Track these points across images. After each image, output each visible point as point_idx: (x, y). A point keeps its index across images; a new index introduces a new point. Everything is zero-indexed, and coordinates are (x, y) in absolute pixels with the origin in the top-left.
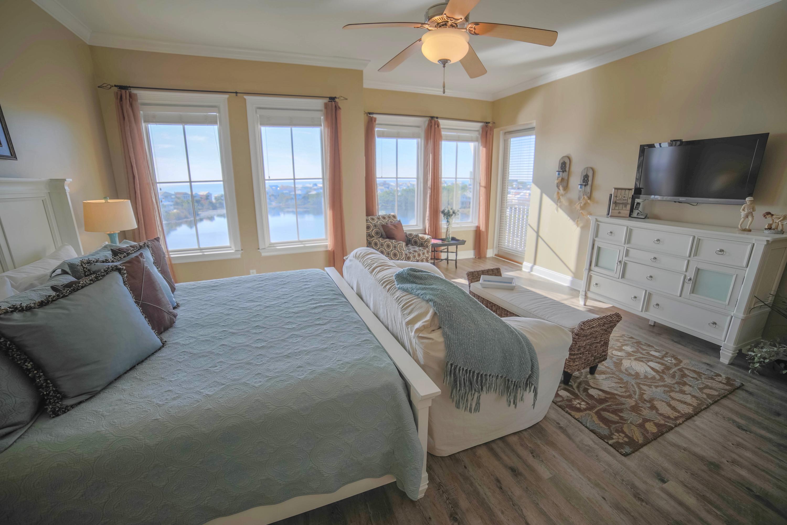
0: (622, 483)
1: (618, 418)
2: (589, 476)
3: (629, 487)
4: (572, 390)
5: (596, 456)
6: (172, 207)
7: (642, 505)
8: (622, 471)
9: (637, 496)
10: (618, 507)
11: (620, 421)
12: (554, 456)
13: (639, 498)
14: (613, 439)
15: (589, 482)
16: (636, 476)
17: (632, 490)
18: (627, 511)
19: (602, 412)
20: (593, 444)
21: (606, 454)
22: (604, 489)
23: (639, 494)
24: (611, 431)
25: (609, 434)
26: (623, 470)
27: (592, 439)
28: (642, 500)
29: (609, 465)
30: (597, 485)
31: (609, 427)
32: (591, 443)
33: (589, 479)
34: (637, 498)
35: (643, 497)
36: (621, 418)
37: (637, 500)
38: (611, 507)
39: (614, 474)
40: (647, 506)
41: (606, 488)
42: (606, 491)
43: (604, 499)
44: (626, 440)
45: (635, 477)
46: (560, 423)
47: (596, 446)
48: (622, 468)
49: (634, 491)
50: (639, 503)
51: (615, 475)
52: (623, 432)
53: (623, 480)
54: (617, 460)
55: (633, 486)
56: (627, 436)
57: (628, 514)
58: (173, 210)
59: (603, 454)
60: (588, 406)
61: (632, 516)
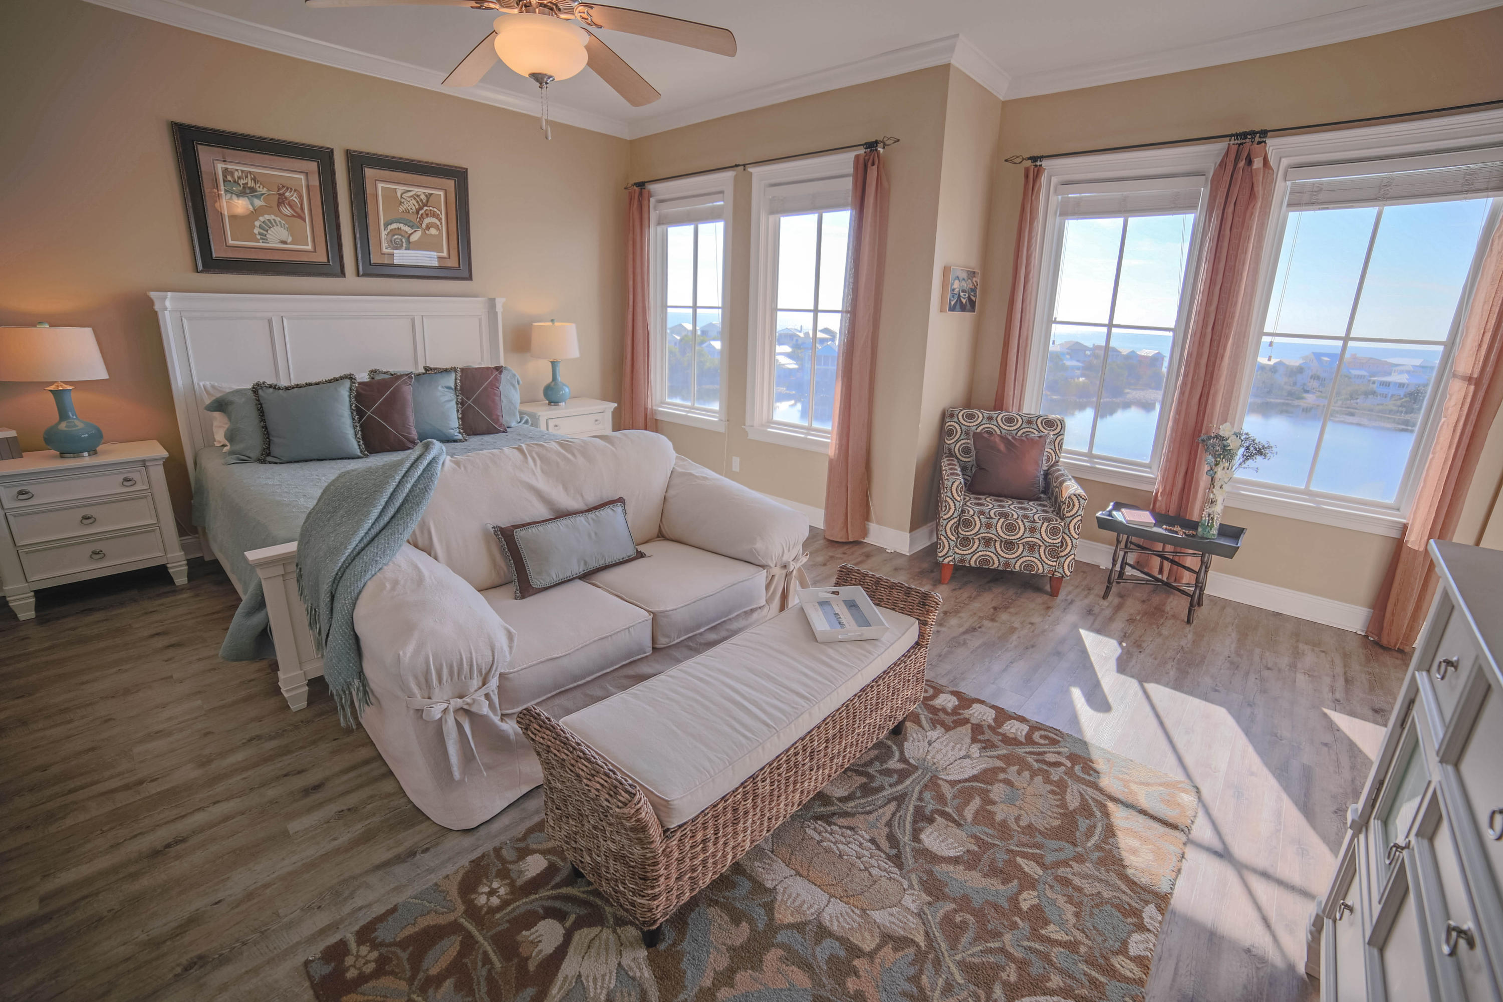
0: (237, 941)
1: (433, 971)
2: (274, 887)
3: (226, 951)
4: (553, 883)
5: (320, 907)
6: (1078, 372)
7: (178, 965)
8: (267, 947)
9: (201, 961)
10: (193, 920)
11: (421, 975)
12: (335, 839)
13: (195, 963)
14: (359, 945)
15: (259, 884)
16: (247, 972)
17: (217, 956)
18: (178, 935)
19: (460, 938)
20: (354, 905)
21: (321, 925)
22: (237, 906)
23: (201, 967)
24: (382, 944)
25: (376, 938)
26: (270, 950)
27: (369, 905)
28: (187, 969)
29: (290, 926)
30: (250, 896)
31: (403, 944)
32: (358, 902)
33: (266, 886)
34: (195, 960)
35: (195, 972)
36: (437, 981)
37: (191, 958)
38: (197, 910)
39: (266, 931)
40: (171, 975)
41: (237, 910)
42: (233, 908)
43: (216, 903)
44: (351, 974)
45: (243, 970)
46: (428, 853)
47: (347, 909)
48: (275, 948)
49: (214, 959)
50: (184, 960)
51: (262, 933)
52: (378, 973)
53: (244, 944)
54: (298, 943)
55: (223, 960)
56: (363, 979)
57: (172, 934)
58: (1078, 378)
59: (322, 919)
60: (485, 909)
61: (164, 942)
